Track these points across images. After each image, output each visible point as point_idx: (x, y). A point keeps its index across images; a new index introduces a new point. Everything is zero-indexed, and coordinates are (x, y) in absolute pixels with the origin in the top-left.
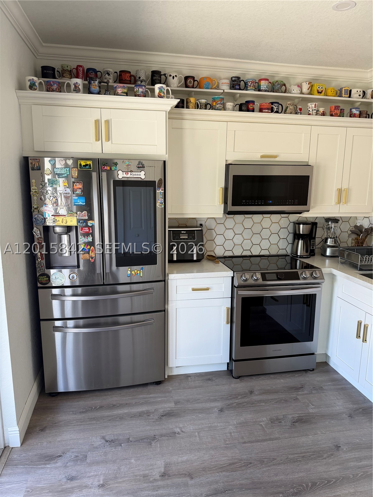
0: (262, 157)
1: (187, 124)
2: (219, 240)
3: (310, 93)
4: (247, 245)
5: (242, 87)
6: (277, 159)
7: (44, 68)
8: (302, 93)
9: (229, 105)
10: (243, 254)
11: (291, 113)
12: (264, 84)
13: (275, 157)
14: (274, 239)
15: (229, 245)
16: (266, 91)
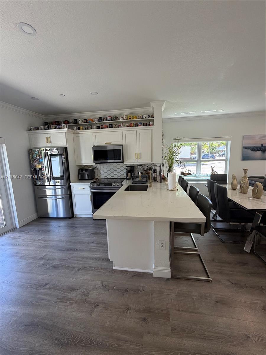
0: (105, 143)
1: (80, 135)
2: (102, 173)
3: (127, 119)
4: (112, 175)
5: (103, 120)
6: (111, 144)
7: (45, 123)
8: (124, 119)
9: (94, 127)
10: (111, 178)
11: (114, 128)
12: (109, 119)
13: (110, 143)
14: (122, 173)
15: (106, 175)
16: (110, 121)
